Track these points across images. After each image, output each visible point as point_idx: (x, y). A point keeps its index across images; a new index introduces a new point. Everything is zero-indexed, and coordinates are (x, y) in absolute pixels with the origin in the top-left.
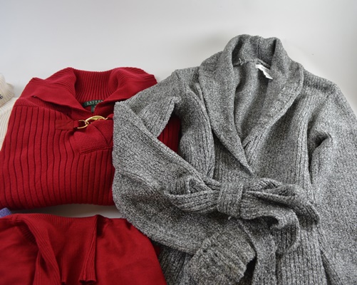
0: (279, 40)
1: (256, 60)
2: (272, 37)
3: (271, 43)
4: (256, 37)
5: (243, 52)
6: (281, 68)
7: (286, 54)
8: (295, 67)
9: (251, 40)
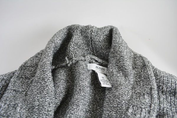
0: (117, 29)
1: (88, 57)
2: (106, 25)
3: (107, 33)
4: (87, 28)
5: (72, 47)
6: (121, 69)
7: (127, 47)
8: (139, 63)
9: (82, 32)
